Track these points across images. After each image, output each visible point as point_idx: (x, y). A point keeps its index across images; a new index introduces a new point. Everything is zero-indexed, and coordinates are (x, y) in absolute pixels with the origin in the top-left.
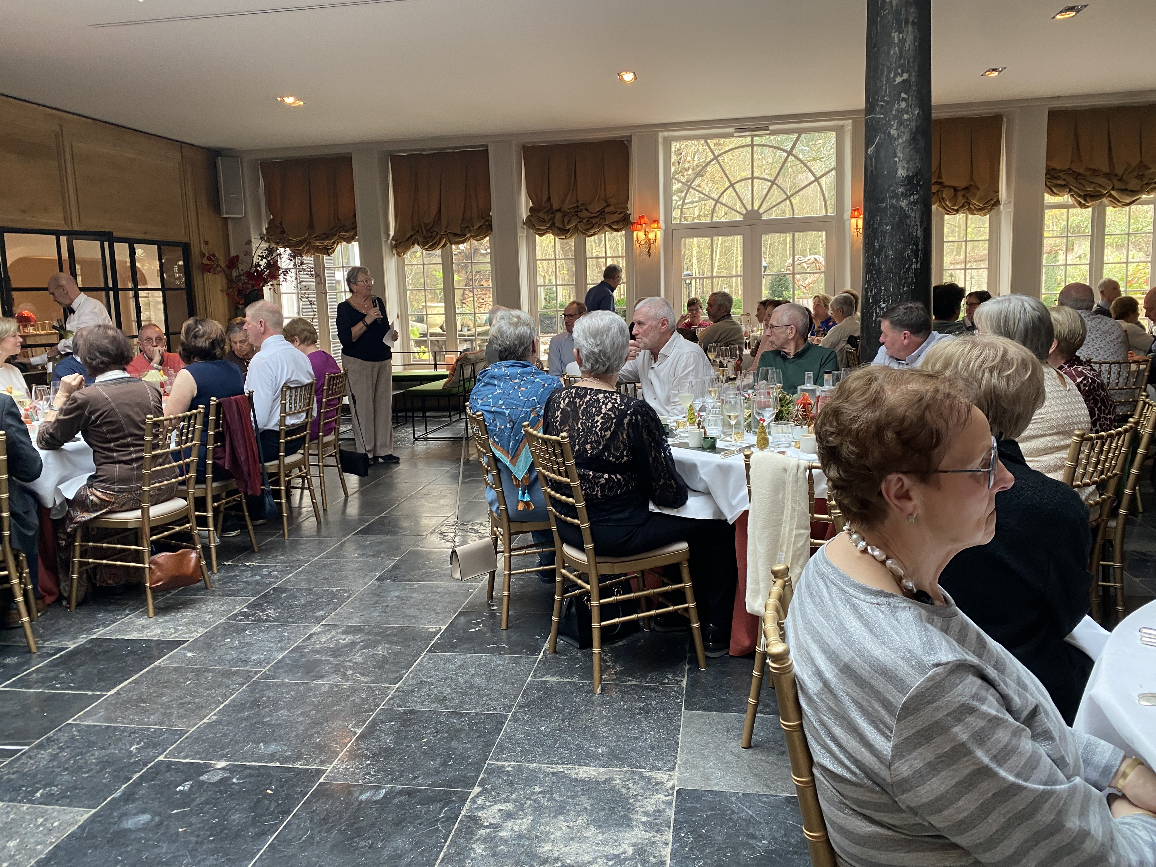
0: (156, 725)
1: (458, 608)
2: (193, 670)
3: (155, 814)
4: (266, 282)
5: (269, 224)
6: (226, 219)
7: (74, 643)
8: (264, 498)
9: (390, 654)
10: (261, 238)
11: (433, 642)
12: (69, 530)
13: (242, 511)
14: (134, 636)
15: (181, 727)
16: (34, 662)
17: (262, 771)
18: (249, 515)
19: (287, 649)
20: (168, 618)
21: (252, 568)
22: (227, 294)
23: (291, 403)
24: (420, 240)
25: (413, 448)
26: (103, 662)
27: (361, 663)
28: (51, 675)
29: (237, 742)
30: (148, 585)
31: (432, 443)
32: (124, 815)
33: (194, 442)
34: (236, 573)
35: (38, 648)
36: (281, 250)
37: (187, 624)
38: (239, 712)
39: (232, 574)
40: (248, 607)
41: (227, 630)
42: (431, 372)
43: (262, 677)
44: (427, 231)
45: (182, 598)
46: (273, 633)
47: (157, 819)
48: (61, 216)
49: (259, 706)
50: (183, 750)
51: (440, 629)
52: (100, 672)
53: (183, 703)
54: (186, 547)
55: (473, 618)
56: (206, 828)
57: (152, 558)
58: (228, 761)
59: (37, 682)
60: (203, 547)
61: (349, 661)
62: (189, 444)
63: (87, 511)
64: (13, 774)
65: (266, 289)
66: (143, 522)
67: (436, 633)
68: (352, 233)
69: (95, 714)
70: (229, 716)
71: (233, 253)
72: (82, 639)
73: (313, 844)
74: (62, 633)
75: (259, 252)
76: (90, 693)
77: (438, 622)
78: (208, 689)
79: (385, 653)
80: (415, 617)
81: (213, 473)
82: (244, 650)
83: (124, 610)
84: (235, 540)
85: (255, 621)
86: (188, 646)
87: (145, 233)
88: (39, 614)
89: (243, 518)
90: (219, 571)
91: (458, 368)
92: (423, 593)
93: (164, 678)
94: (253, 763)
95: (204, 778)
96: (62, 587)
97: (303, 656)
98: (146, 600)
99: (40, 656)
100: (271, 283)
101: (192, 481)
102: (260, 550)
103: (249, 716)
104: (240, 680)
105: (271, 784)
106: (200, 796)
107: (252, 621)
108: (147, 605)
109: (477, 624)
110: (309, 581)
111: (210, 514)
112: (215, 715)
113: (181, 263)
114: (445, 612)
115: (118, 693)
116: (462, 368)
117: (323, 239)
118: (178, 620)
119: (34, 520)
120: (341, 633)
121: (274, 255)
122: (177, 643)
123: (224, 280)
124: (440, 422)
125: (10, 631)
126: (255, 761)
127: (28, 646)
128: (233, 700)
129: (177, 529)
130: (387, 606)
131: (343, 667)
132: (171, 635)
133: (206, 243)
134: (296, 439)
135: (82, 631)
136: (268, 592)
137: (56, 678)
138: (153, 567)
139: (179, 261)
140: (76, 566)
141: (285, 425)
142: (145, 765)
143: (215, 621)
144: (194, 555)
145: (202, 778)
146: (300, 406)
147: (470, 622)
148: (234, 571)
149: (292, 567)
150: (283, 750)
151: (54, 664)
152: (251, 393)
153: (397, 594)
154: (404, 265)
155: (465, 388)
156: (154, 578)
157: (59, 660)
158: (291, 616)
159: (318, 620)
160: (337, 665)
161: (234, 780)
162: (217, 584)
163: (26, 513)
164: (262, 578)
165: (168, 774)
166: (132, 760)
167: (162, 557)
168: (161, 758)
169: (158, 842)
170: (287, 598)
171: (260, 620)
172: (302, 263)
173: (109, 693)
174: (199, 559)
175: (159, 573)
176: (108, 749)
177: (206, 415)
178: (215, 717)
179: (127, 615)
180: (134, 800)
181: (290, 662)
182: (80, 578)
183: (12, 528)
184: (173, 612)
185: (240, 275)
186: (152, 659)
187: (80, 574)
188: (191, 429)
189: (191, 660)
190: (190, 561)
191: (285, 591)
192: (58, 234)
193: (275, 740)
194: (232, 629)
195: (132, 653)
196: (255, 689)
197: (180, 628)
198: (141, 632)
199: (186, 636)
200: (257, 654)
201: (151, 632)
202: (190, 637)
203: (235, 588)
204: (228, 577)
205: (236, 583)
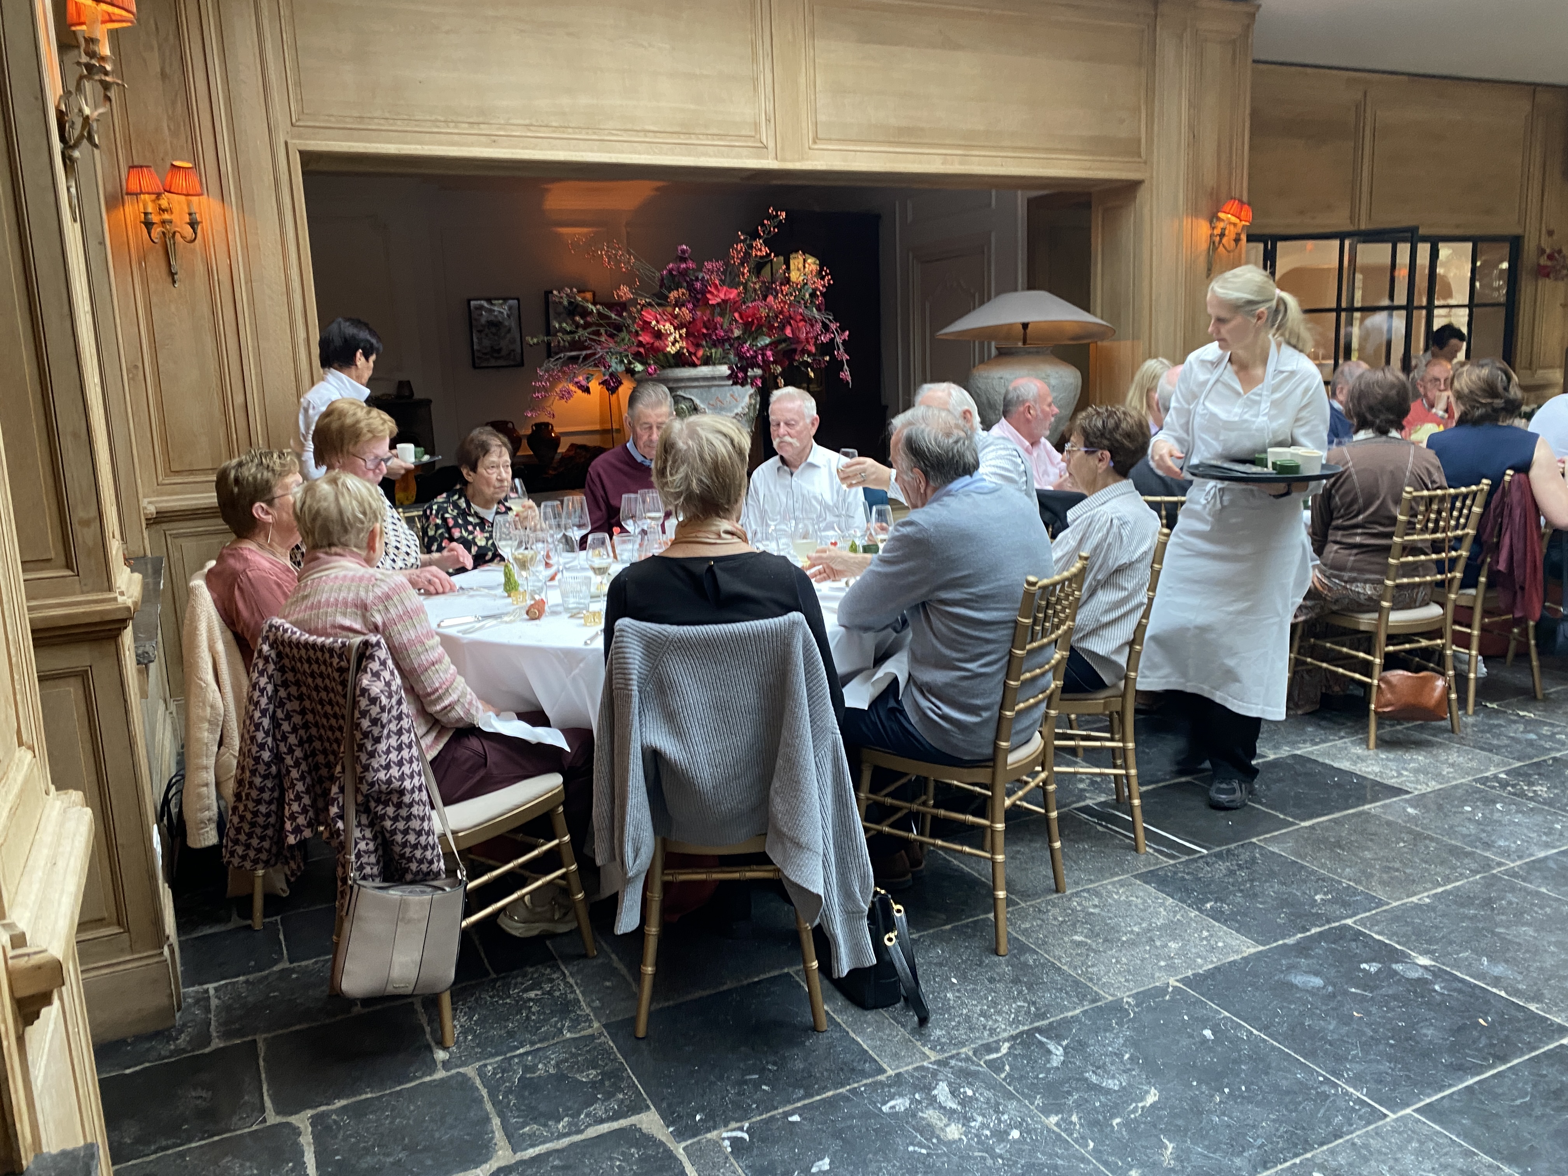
0: (1350, 880)
2: (1410, 832)
3: (1328, 982)
14: (1345, 765)
15: (1381, 895)
17: (1477, 991)
18: (1537, 645)
19: (1554, 847)
20: (1391, 756)
21: (1528, 722)
26: (1303, 786)
29: (1451, 943)
30: (1373, 707)
32: (1291, 968)
33: (1467, 531)
34: (1501, 722)
37: (1416, 771)
38: (1462, 905)
39: (1496, 722)
40: (1508, 773)
41: (1470, 794)
43: (1506, 872)
45: (1417, 736)
46: (1539, 819)
47: (1330, 989)
48: (1347, 213)
49: (1493, 909)
50: (1378, 923)
52: (1297, 795)
53: (1389, 868)
54: (1433, 670)
56: (1388, 1026)
57: (1384, 674)
58: (1433, 960)
60: (1456, 674)
64: (1188, 874)
66: (1377, 626)
69: (1283, 842)
70: (1448, 906)
73: (1530, 1115)
76: (1282, 816)
78: (1426, 862)
82: (1489, 828)
83: (1340, 730)
85: (1514, 794)
86: (1411, 799)
87: (1457, 227)
90: (1475, 713)
93: (1372, 828)
94: (1467, 978)
95: (1398, 967)
98: (1368, 726)
101: (1456, 584)
102: (1545, 699)
103: (1475, 916)
104: (1474, 866)
105: (1486, 1014)
106: (1389, 985)
107: (1510, 793)
108: (1368, 732)
111: (1476, 633)
112: (1428, 897)
113: (1505, 265)
115: (1312, 827)
118: (1405, 762)
122: (1397, 791)
126: (1471, 977)
128: (1457, 888)
129: (1424, 643)
132: (1393, 777)
133: (1550, 233)
136: (1545, 761)
138: (1383, 686)
142: (1328, 922)
143: (1454, 778)
144: (1440, 683)
145: (1394, 966)
148: (1498, 718)
150: (1515, 979)
156: (1383, 700)
161: (1437, 987)
162: (1469, 730)
164: (1540, 739)
165: (1354, 945)
166: (1314, 911)
167: (1397, 675)
168: (1349, 922)
169: (1326, 1015)
171: (1522, 794)
173: (1303, 824)
174: (1447, 690)
175: (1389, 696)
176: (1290, 886)
178: (1427, 900)
179: (1342, 738)
180: (1307, 957)
181: (1555, 867)
186: (1362, 800)
188: (1465, 511)
189: (1411, 818)
190: (1433, 689)
192: (1341, 236)
193: (1506, 961)
194: (1477, 796)
195: (1338, 785)
196: (1493, 885)
197: (1405, 773)
198: (1355, 763)
199: (1412, 785)
200: (1506, 839)
201: (1368, 766)
202: (1416, 789)
203: (1495, 742)
204: (1488, 725)
205: (1498, 736)
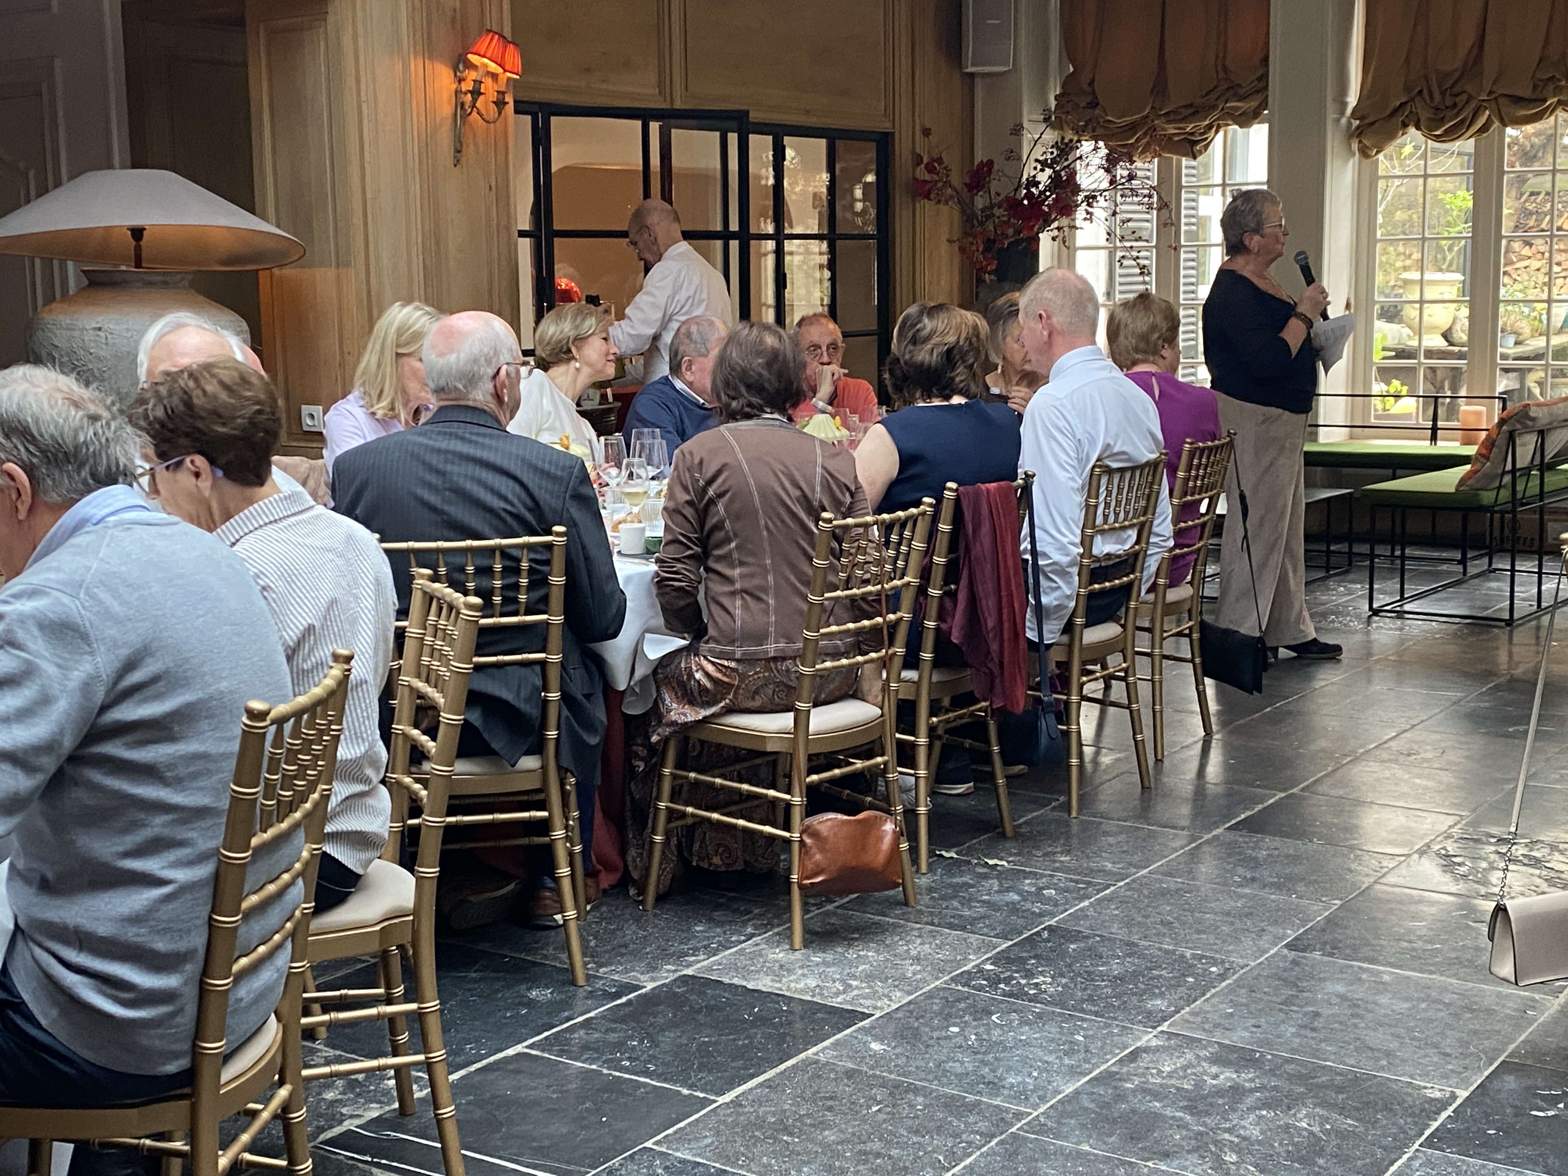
1: (1499, 1051)
2: (884, 1083)
4: (1047, 222)
5: (1064, 86)
6: (972, 75)
7: (653, 979)
8: (1038, 717)
9: (1327, 1132)
10: (1045, 120)
11: (1435, 1125)
12: (655, 738)
13: (988, 743)
14: (764, 984)
16: (579, 1005)
18: (1002, 753)
19: (1084, 1074)
20: (829, 957)
21: (1001, 874)
22: (962, 250)
23: (1107, 505)
24: (1424, 115)
25: (1368, 633)
26: (708, 1031)
27: (1259, 1142)
28: (612, 1037)
30: (795, 877)
31: (1416, 627)
33: (906, 579)
34: (967, 879)
35: (588, 977)
36: (1087, 146)
37: (869, 977)
39: (959, 880)
40: (995, 960)
41: (952, 1005)
42: (1421, 447)
43: (1030, 1127)
44: (1443, 93)
45: (857, 916)
46: (1052, 1029)
48: (653, 78)
51: (1454, 1097)
52: (703, 1050)
53: (866, 1153)
54: (875, 808)
55: (1540, 1082)
57: (808, 821)
59: (586, 1047)
60: (905, 812)
61: (1228, 1130)
62: (897, 583)
63: (692, 703)
65: (1045, 238)
67: (1444, 1104)
68: (1254, 104)
69: (697, 1139)
71: (980, 156)
72: (667, 974)
74: (631, 953)
75: (1038, 153)
76: (685, 1092)
77: (1446, 1076)
78: (917, 1132)
79: (1316, 1129)
80: (1388, 1054)
81: (935, 651)
82: (991, 1058)
83: (745, 924)
84: (961, 803)
85: (1010, 995)
86: (873, 1027)
87: (808, 112)
88: (589, 907)
89: (987, 758)
90: (931, 868)
91: (1502, 441)
92: (1407, 999)
93: (826, 1087)
96: (630, 859)
97: (1120, 1097)
98: (789, 908)
99: (591, 995)
100: (1055, 224)
102: (1018, 836)
104: (983, 1126)
107: (1005, 994)
108: (790, 920)
109: (1553, 1101)
110: (1129, 923)
111: (923, 740)
113: (870, 178)
114: (1465, 1056)
115: (736, 1103)
116: (1511, 438)
117: (1184, 120)
118: (850, 964)
119: (600, 714)
120: (1206, 1059)
121: (1071, 158)
122: (851, 1017)
123: (957, 215)
124: (1437, 575)
125: (539, 934)
127: (572, 970)
128: (970, 1169)
129: (859, 764)
130: (1317, 1014)
131: (1216, 1143)
132: (837, 994)
133: (926, 132)
134: (1112, 589)
135: (665, 955)
136: (1038, 934)
137: (619, 1045)
138: (808, 841)
139: (866, 172)
140: (662, 818)
141: (1091, 556)
143: (925, 981)
144: (888, 827)
146: (1127, 513)
147: (1530, 1092)
148: (961, 874)
149: (1089, 883)
151: (616, 1017)
152: (1029, 477)
153: (1340, 988)
154: (1375, 178)
155: (1514, 492)
156: (810, 866)
157: (628, 1010)
158: (1090, 999)
159: (1153, 1019)
160: (1201, 1134)
162: (928, 898)
163: (588, 696)
164: (1024, 900)
167: (828, 821)
170: (1080, 955)
171: (1020, 994)
172: (1131, 177)
173: (722, 1100)
174: (897, 836)
175: (818, 857)
177: (935, 519)
179: (750, 937)
181: (1092, 1105)
182: (666, 843)
183: (563, 726)
184: (839, 945)
185: (992, 206)
186: (801, 1041)
187: (668, 834)
188: (904, 548)
189: (879, 1060)
190: (880, 839)
191: (1077, 936)
192: (645, 116)
194: (962, 1005)
195: (762, 1020)
196: (1016, 1153)
197: (855, 983)
198: (778, 978)
199: (868, 1002)
200: (1018, 1072)
201: (797, 981)
202: (875, 1008)
203: (967, 913)
204: (951, 885)
205: (967, 902)
